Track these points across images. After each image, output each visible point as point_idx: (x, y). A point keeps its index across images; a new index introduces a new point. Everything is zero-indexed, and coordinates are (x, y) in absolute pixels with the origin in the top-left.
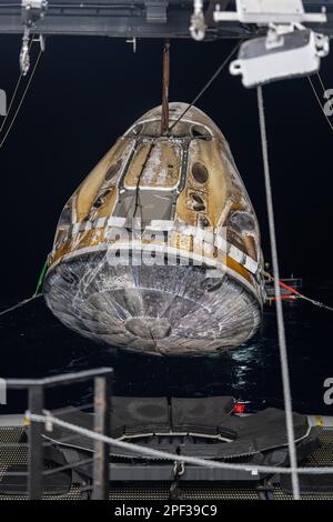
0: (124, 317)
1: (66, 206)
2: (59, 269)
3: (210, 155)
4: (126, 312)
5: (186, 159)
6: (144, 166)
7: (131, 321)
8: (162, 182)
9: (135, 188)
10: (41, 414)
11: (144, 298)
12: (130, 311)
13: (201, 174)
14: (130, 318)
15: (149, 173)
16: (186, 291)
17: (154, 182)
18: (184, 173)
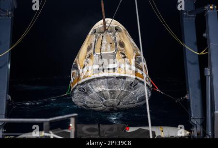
0: (103, 101)
1: (74, 63)
2: (77, 87)
3: (123, 37)
4: (103, 99)
5: (115, 40)
6: (101, 45)
7: (105, 102)
8: (109, 49)
9: (100, 53)
10: (49, 133)
11: (110, 93)
12: (105, 98)
13: (122, 45)
14: (105, 100)
15: (104, 47)
16: (125, 88)
17: (106, 50)
18: (116, 45)
